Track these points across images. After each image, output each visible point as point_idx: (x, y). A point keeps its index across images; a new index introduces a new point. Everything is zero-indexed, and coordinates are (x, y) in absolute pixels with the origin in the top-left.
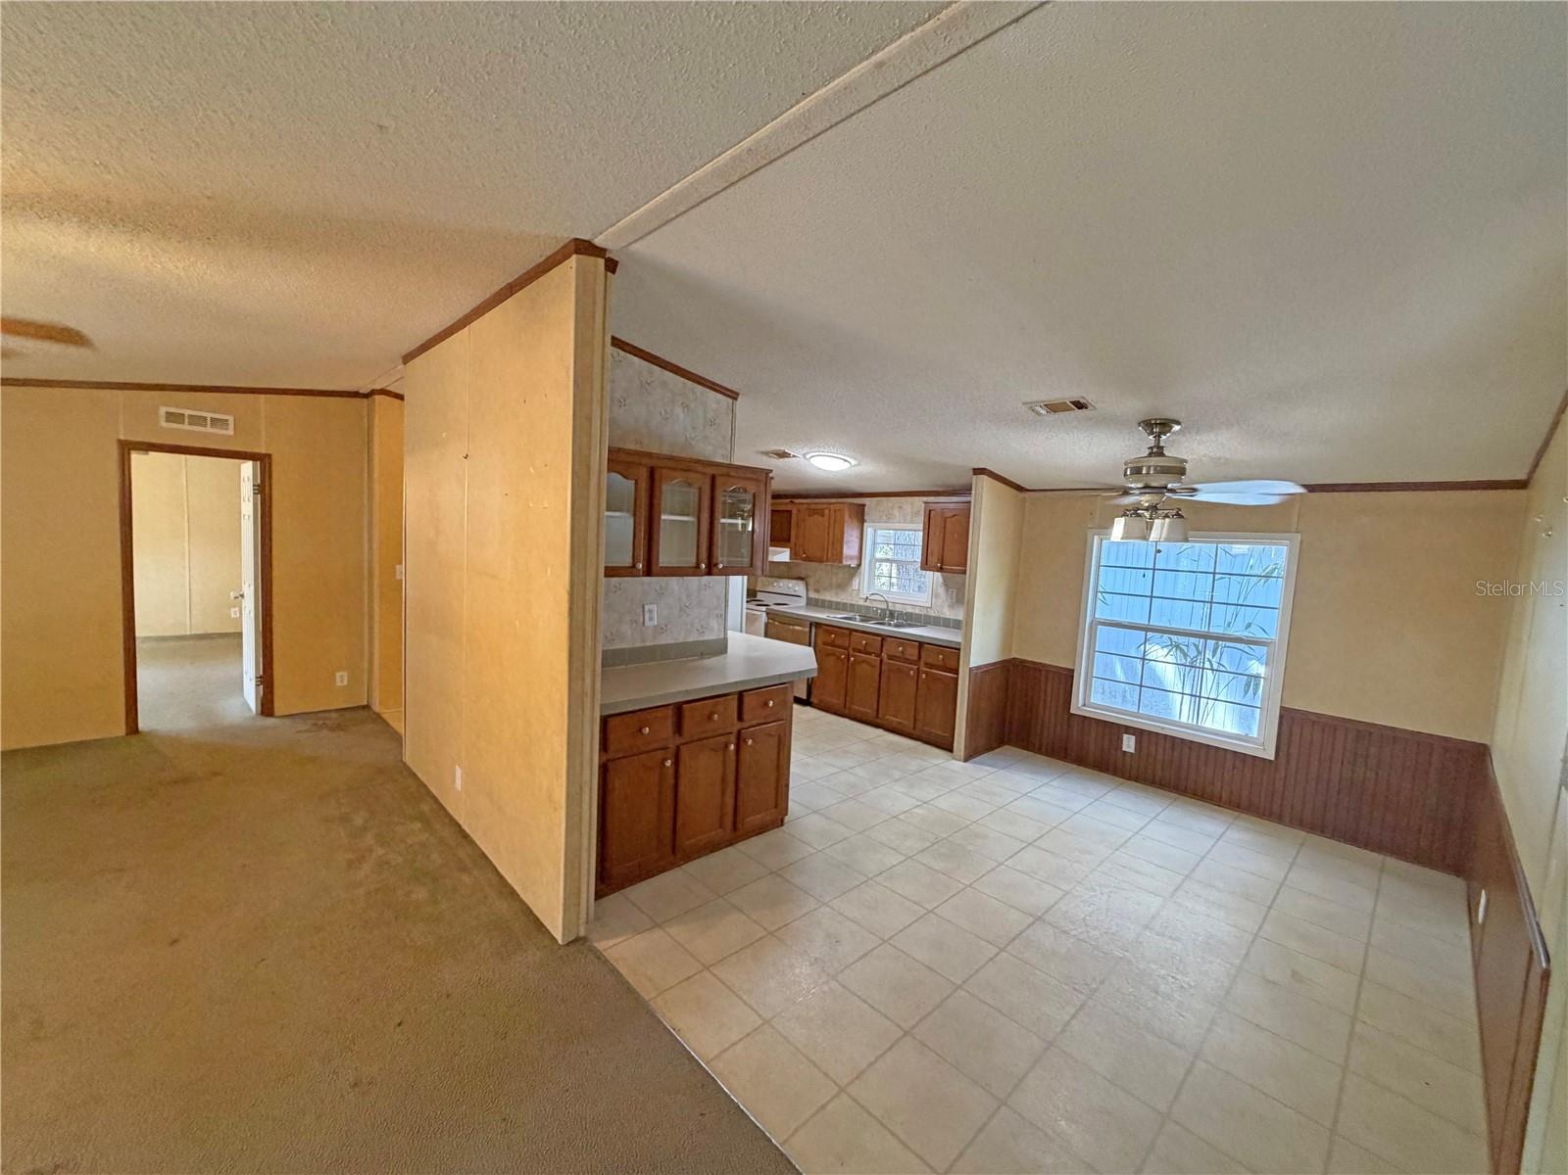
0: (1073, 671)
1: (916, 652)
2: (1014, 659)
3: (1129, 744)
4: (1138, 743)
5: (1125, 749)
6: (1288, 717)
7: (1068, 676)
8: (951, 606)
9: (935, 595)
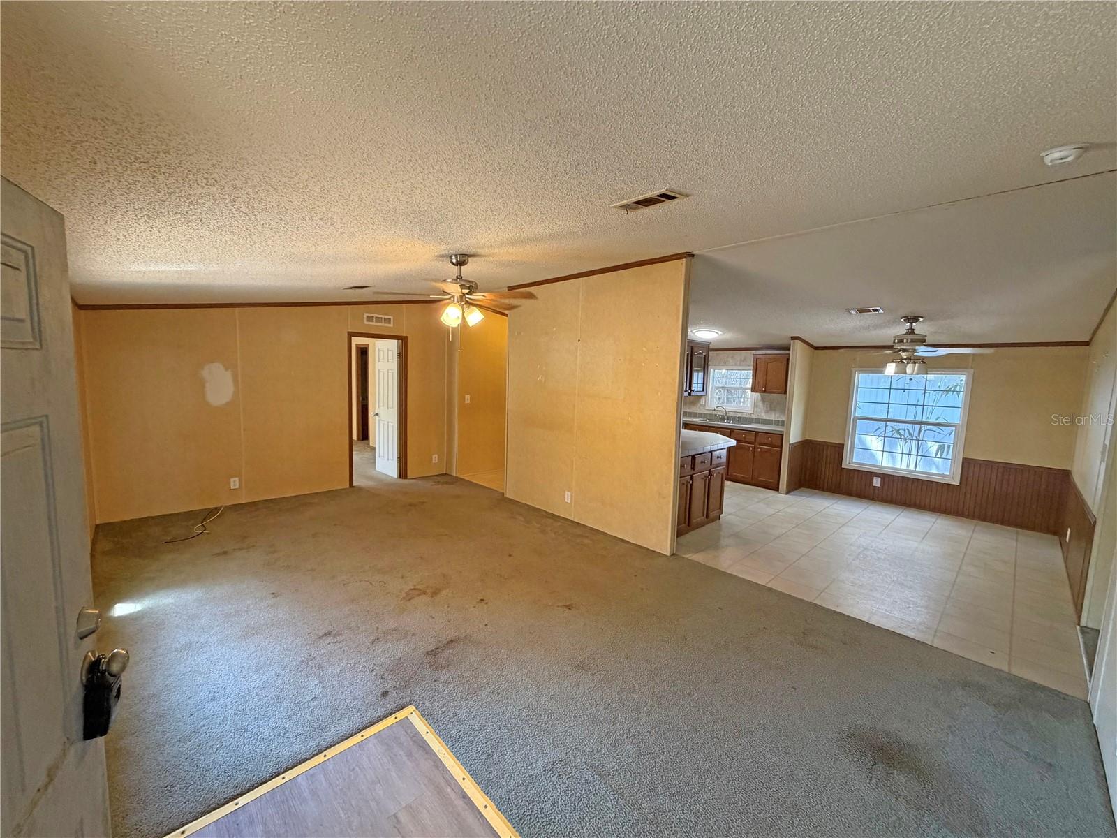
0: (843, 445)
1: (754, 438)
2: (807, 440)
3: (877, 482)
4: (883, 483)
5: (874, 485)
6: (967, 463)
7: (840, 448)
8: (767, 412)
9: (756, 406)
